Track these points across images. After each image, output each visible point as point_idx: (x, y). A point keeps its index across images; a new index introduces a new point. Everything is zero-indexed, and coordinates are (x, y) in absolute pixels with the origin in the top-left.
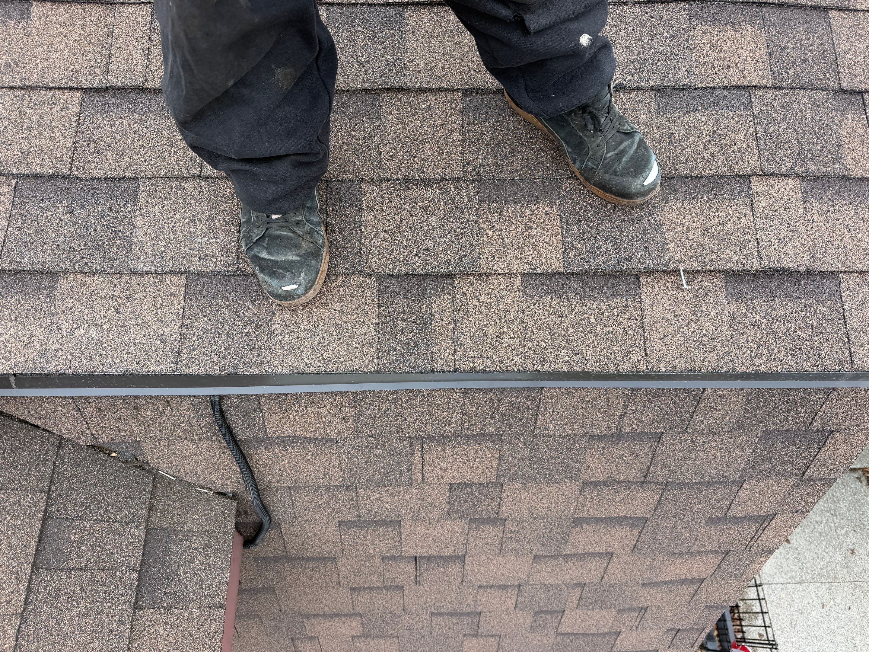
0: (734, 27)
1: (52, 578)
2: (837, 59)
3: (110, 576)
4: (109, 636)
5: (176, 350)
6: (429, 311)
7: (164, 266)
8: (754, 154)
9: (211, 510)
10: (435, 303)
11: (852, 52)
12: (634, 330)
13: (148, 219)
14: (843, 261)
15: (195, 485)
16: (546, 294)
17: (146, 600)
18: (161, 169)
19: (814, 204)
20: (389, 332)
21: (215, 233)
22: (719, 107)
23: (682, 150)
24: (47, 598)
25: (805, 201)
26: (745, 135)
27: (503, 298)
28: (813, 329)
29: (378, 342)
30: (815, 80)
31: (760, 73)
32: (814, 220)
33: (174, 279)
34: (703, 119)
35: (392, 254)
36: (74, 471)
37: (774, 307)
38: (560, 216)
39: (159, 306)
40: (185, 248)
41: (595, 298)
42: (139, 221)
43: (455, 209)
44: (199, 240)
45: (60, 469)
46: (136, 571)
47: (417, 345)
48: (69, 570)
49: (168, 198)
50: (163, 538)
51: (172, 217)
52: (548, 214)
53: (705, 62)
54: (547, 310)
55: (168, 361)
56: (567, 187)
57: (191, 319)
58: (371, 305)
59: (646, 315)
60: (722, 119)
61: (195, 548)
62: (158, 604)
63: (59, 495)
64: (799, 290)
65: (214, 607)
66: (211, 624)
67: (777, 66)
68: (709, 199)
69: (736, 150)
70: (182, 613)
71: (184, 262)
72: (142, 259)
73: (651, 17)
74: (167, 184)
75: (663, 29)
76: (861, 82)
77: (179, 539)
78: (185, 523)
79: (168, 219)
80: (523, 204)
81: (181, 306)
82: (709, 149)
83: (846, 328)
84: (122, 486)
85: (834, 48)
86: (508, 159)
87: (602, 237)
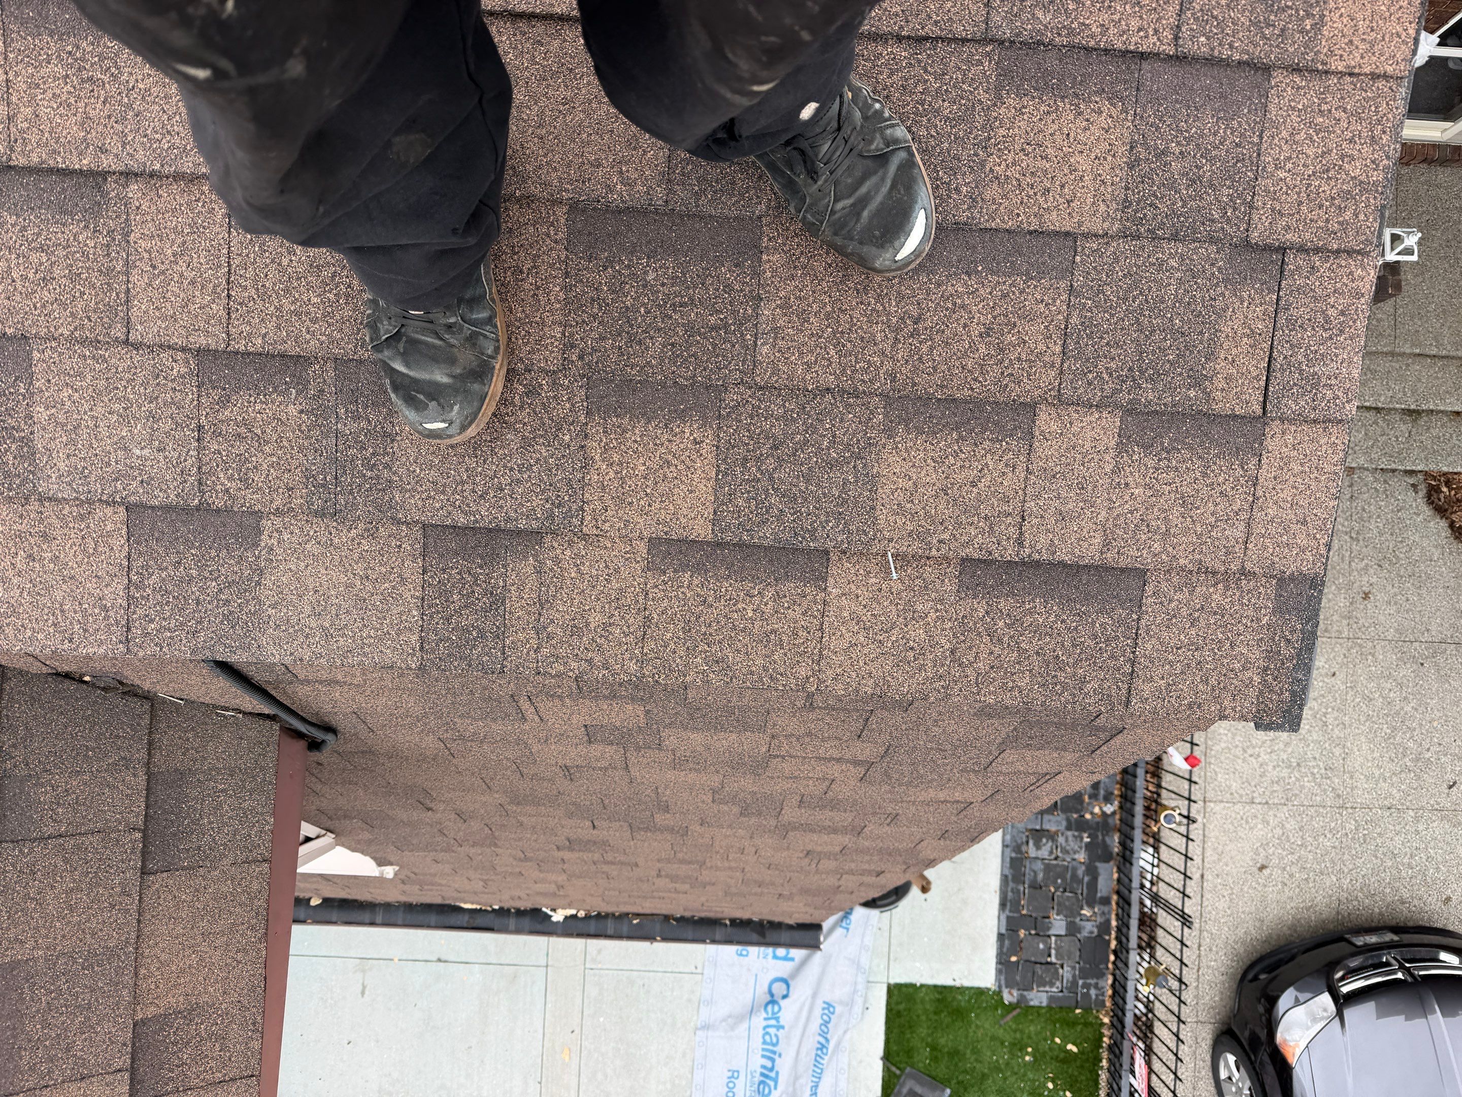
0: (1077, 106)
1: (21, 851)
2: (1257, 179)
3: (103, 840)
4: (110, 911)
5: (123, 623)
6: (501, 584)
7: (90, 492)
8: (1053, 366)
9: (242, 739)
10: (513, 571)
11: (1289, 165)
12: (809, 633)
13: (54, 410)
14: (1157, 552)
15: (215, 707)
16: (684, 567)
17: (158, 862)
18: (62, 324)
19: (1136, 457)
20: (438, 612)
21: (160, 441)
22: (1014, 270)
23: (931, 348)
24: (18, 876)
25: (1121, 448)
26: (1046, 327)
27: (617, 571)
28: (1082, 649)
29: (422, 626)
30: (1203, 224)
31: (1103, 207)
32: (1127, 485)
33: (109, 511)
34: (982, 291)
35: (443, 492)
36: (30, 710)
37: (1030, 612)
38: (718, 447)
39: (91, 551)
40: (117, 464)
41: (758, 578)
42: (41, 413)
43: (547, 421)
44: (138, 452)
45: (9, 710)
46: (139, 830)
47: (482, 634)
48: (43, 839)
49: (80, 375)
50: (174, 782)
51: (91, 410)
52: (697, 443)
53: (1007, 177)
54: (682, 593)
55: (114, 639)
56: (733, 400)
57: (141, 574)
58: (412, 568)
59: (829, 611)
60: (1014, 293)
61: (222, 791)
62: (175, 864)
63: (14, 746)
64: (1077, 588)
65: (255, 861)
66: (251, 883)
67: (1139, 192)
68: (961, 437)
69: (1024, 357)
70: (209, 872)
71: (119, 486)
72: (54, 479)
73: (926, 71)
74: (75, 351)
75: (944, 101)
76: (1287, 228)
77: (198, 780)
78: (205, 759)
79: (85, 413)
80: (659, 423)
81: (124, 554)
82: (978, 350)
83: (1134, 653)
84: (105, 723)
85: (1259, 155)
86: (640, 343)
87: (776, 490)
